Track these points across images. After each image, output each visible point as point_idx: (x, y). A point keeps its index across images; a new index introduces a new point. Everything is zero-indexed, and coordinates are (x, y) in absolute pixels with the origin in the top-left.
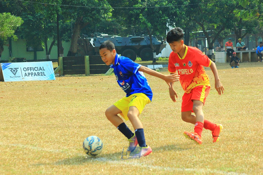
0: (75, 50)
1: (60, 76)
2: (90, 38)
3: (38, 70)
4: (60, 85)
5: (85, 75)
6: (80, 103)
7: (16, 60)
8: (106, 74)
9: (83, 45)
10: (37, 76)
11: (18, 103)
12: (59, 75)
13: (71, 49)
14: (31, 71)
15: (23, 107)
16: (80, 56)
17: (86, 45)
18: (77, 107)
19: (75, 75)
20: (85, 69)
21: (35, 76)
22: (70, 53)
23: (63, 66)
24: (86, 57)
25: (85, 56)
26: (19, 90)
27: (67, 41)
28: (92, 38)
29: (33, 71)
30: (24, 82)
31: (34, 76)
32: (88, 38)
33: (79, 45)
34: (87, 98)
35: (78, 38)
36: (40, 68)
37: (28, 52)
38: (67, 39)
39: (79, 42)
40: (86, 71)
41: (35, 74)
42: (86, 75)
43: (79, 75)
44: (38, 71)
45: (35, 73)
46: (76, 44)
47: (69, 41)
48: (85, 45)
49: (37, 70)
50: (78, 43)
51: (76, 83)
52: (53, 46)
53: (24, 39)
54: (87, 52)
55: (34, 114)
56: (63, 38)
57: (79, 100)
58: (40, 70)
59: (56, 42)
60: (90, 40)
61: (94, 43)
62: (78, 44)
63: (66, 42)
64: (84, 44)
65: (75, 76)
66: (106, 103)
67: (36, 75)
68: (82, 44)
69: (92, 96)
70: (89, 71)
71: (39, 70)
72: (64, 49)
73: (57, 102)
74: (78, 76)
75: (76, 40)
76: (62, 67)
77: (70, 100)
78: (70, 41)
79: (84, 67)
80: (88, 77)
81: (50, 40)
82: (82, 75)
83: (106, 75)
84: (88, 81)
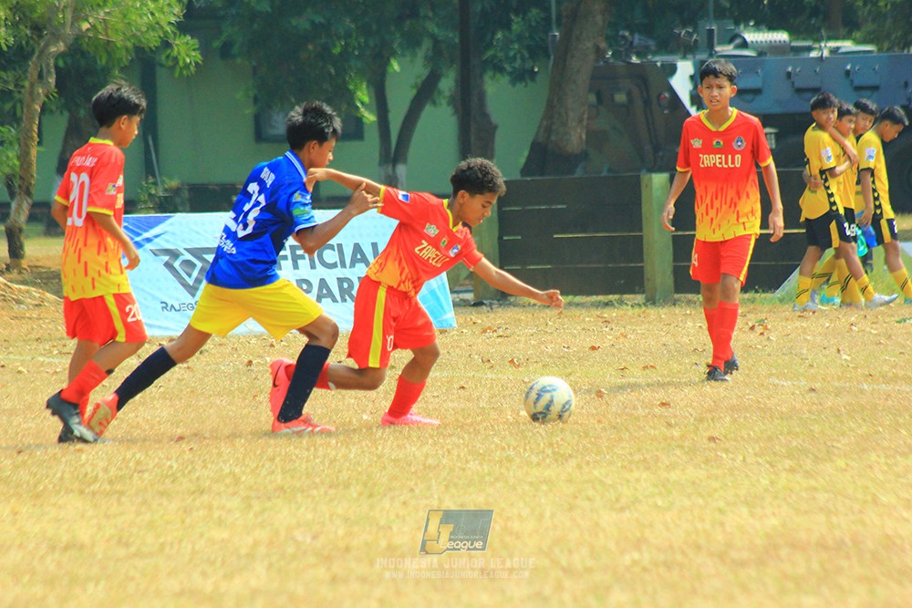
0: (575, 138)
1: (478, 304)
2: (668, 58)
3: (343, 265)
4: (488, 365)
5: (640, 298)
6: (638, 480)
7: (186, 194)
8: (779, 293)
9: (621, 105)
10: (335, 300)
11: (237, 481)
12: (470, 296)
13: (549, 130)
14: (296, 266)
15: (268, 504)
16: (604, 174)
17: (647, 102)
18: (622, 509)
19: (578, 299)
20: (642, 261)
21: (323, 300)
22: (544, 156)
23: (500, 238)
24: (651, 178)
25: (645, 177)
26: (230, 393)
27: (521, 76)
28: (684, 57)
29: (313, 266)
30: (253, 341)
31: (319, 299)
32: (659, 60)
33: (600, 100)
34: (682, 447)
35: (592, 57)
36: (357, 248)
37: (264, 146)
38: (518, 64)
39: (603, 82)
40: (647, 274)
41: (320, 289)
42: (652, 301)
43: (601, 298)
44: (340, 272)
45: (323, 283)
46: (579, 99)
47: (533, 75)
48: (639, 103)
49: (334, 266)
50: (591, 90)
51: (593, 348)
52: (428, 110)
53: (239, 61)
54: (648, 147)
55: (347, 549)
56: (494, 56)
57: (630, 462)
58: (353, 265)
59: (447, 84)
60: (672, 69)
61: (695, 87)
62: (592, 98)
63: (513, 82)
64: (629, 94)
65: (577, 305)
66: (813, 483)
67: (330, 294)
68: (621, 98)
69: (712, 439)
70: (669, 271)
71: (348, 261)
72: (495, 127)
73: (489, 474)
74: (597, 305)
75: (582, 68)
76: (496, 241)
77: (573, 462)
78: (538, 78)
79: (635, 249)
80: (664, 312)
81: (403, 72)
82: (626, 296)
83: (781, 301)
84: (669, 340)
